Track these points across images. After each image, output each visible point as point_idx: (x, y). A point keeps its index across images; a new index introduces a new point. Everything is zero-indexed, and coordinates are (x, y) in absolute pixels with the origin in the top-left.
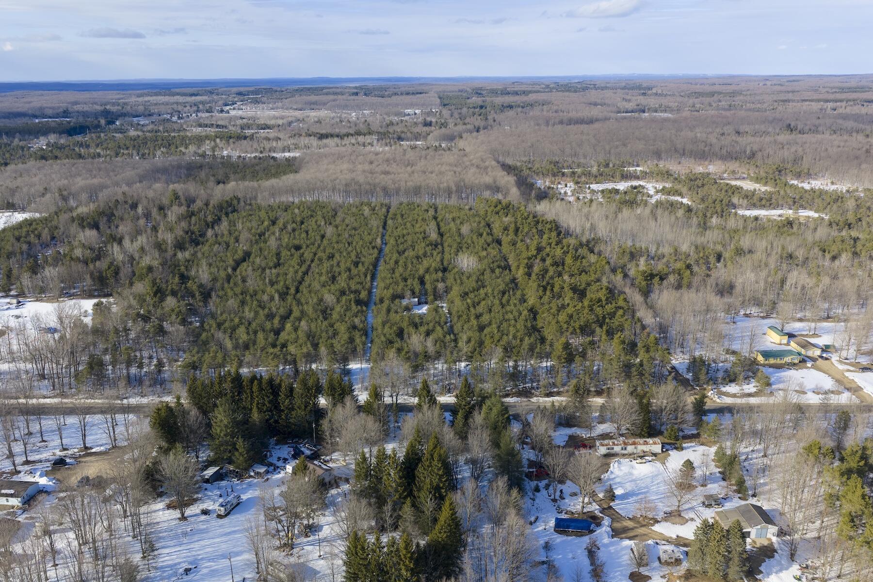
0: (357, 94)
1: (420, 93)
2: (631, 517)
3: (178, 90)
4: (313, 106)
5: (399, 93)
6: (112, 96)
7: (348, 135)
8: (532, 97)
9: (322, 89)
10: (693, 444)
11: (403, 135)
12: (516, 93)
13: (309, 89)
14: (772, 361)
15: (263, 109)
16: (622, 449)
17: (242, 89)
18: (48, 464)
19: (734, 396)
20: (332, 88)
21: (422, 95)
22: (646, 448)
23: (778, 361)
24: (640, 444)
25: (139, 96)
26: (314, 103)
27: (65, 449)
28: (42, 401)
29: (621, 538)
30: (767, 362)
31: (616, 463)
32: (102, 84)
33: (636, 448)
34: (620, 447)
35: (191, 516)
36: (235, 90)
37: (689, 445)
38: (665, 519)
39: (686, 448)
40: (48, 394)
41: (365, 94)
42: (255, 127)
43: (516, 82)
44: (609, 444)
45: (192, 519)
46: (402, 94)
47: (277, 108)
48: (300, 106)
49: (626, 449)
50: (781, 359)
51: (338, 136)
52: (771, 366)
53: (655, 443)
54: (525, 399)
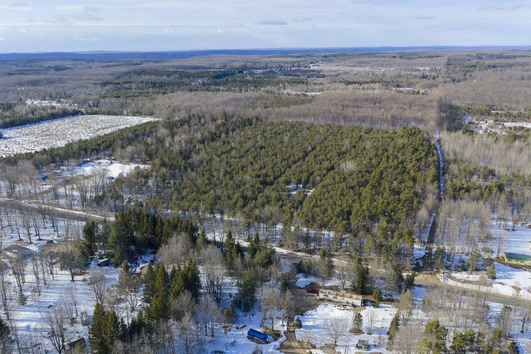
0: (394, 57)
1: (437, 57)
2: (300, 340)
3: (292, 54)
4: (361, 64)
5: (423, 57)
6: (254, 57)
7: (364, 83)
8: (518, 60)
9: (375, 54)
10: (390, 306)
11: (400, 84)
12: (508, 57)
13: (367, 54)
14: (514, 262)
15: (331, 66)
16: (334, 298)
17: (327, 54)
18: (45, 242)
19: (459, 281)
20: (382, 53)
21: (437, 58)
22: (350, 301)
23: (519, 263)
24: (347, 297)
25: (269, 58)
26: (363, 63)
27: (59, 237)
28: (75, 212)
29: (282, 352)
30: (509, 262)
31: (324, 306)
32: (260, 51)
33: (343, 299)
34: (332, 296)
35: (77, 281)
36: (323, 54)
37: (385, 305)
38: (321, 348)
39: (381, 307)
40: (80, 209)
41: (400, 57)
42: (315, 77)
43: (514, 49)
44: (326, 293)
45: (77, 282)
46: (425, 57)
47: (340, 65)
48: (354, 64)
49: (336, 298)
50: (522, 262)
51: (358, 83)
52: (511, 266)
53: (357, 299)
54: (309, 255)
